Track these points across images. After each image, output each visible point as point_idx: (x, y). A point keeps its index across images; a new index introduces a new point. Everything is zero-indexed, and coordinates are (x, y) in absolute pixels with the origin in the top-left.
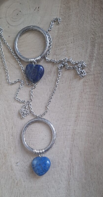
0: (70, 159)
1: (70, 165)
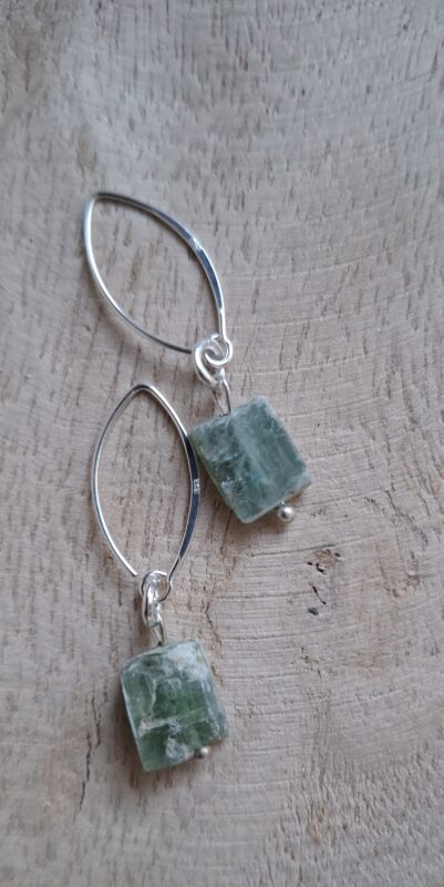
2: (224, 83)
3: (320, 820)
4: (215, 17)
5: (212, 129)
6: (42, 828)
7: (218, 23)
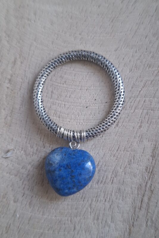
0: (146, 170)
1: (144, 184)
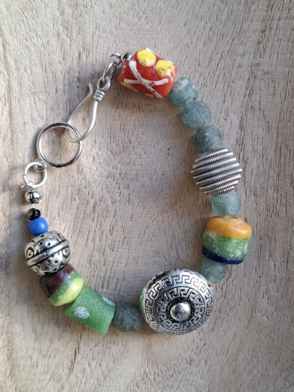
2: (123, 147)
3: (147, 377)
4: (121, 125)
5: (119, 162)
6: (60, 380)
7: (122, 127)
